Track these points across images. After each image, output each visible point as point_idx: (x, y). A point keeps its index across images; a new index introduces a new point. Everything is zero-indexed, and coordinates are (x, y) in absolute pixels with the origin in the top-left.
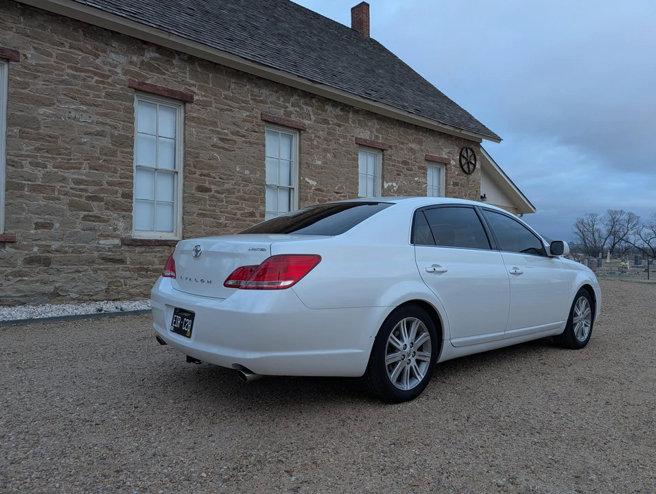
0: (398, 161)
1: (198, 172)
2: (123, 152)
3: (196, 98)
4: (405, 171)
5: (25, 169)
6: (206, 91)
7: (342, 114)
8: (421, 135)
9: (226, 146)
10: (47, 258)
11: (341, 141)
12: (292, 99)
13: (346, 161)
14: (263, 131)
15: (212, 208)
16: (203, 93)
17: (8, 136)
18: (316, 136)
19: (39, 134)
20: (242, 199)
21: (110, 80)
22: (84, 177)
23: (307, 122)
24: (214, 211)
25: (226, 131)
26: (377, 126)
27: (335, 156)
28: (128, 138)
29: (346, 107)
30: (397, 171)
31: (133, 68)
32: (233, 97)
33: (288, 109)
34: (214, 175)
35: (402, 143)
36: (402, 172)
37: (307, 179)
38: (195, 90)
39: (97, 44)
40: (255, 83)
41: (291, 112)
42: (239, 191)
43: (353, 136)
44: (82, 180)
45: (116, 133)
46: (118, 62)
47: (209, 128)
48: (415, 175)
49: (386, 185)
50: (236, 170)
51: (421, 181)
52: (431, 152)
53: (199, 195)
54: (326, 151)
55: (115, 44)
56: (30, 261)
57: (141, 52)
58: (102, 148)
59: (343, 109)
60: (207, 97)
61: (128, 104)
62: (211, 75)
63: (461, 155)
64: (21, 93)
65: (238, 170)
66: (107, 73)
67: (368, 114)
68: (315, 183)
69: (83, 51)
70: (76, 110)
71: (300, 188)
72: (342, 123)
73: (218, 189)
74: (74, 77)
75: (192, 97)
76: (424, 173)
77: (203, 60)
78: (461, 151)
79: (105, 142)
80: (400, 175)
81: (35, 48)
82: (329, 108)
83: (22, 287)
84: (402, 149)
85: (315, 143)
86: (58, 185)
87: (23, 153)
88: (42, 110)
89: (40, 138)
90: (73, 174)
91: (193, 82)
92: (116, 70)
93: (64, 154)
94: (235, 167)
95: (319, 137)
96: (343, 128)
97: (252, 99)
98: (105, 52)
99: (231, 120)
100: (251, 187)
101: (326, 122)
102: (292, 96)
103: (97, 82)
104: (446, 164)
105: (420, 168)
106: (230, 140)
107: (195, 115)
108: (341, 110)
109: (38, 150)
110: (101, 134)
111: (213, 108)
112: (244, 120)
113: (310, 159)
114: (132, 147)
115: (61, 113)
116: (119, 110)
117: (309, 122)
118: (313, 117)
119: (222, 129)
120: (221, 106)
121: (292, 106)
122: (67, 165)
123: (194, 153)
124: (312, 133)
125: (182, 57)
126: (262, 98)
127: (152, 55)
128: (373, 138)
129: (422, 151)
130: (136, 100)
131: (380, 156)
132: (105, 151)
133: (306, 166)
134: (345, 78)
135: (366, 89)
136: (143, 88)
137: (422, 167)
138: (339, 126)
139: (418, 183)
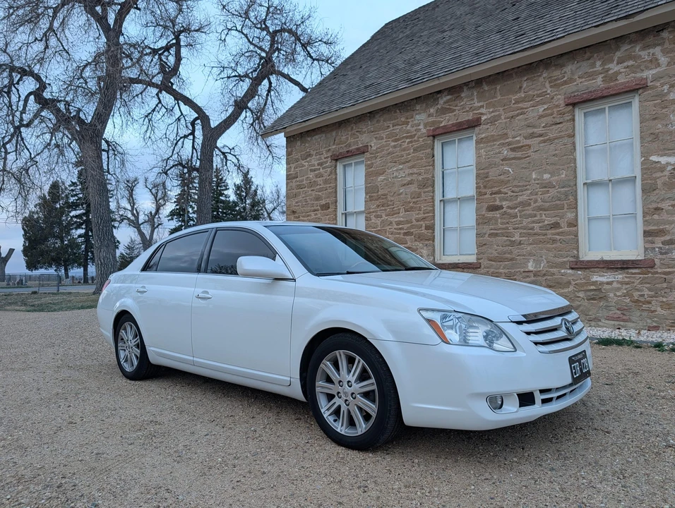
2: (425, 192)
3: (483, 118)
5: (373, 221)
6: (494, 106)
9: (519, 154)
12: (618, 54)
14: (568, 118)
15: (504, 226)
16: (491, 110)
17: (365, 201)
18: (672, 86)
19: (378, 195)
20: (541, 210)
21: (416, 138)
22: (402, 219)
23: (649, 74)
24: (507, 228)
25: (518, 138)
28: (428, 179)
31: (431, 119)
32: (525, 97)
33: (611, 72)
34: (505, 190)
37: (654, 158)
38: (483, 110)
39: (408, 114)
40: (555, 65)
41: (618, 73)
42: (536, 201)
44: (400, 221)
46: (421, 120)
47: (498, 143)
50: (531, 178)
53: (490, 214)
55: (418, 107)
57: (436, 101)
58: (412, 194)
60: (496, 111)
61: (430, 150)
62: (498, 87)
64: (370, 171)
65: (534, 177)
66: (414, 133)
68: (673, 160)
69: (399, 125)
70: (397, 170)
71: (644, 174)
73: (511, 204)
74: (395, 146)
75: (480, 119)
77: (490, 76)
79: (414, 188)
81: (376, 138)
86: (388, 228)
87: (372, 210)
88: (380, 178)
89: (379, 198)
90: (395, 218)
91: (481, 104)
92: (420, 127)
93: (390, 205)
94: (531, 174)
97: (551, 87)
98: (412, 117)
99: (523, 123)
100: (553, 192)
102: (618, 48)
103: (408, 143)
106: (522, 146)
107: (483, 136)
109: (378, 206)
110: (410, 183)
111: (502, 120)
112: (541, 117)
113: (660, 126)
114: (433, 185)
115: (389, 176)
116: (422, 159)
117: (654, 72)
118: (663, 60)
119: (513, 138)
120: (511, 114)
121: (618, 64)
122: (392, 213)
123: (484, 173)
124: (662, 85)
125: (470, 86)
126: (565, 79)
127: (445, 99)
130: (438, 144)
132: (414, 195)
133: (650, 139)
136: (439, 132)
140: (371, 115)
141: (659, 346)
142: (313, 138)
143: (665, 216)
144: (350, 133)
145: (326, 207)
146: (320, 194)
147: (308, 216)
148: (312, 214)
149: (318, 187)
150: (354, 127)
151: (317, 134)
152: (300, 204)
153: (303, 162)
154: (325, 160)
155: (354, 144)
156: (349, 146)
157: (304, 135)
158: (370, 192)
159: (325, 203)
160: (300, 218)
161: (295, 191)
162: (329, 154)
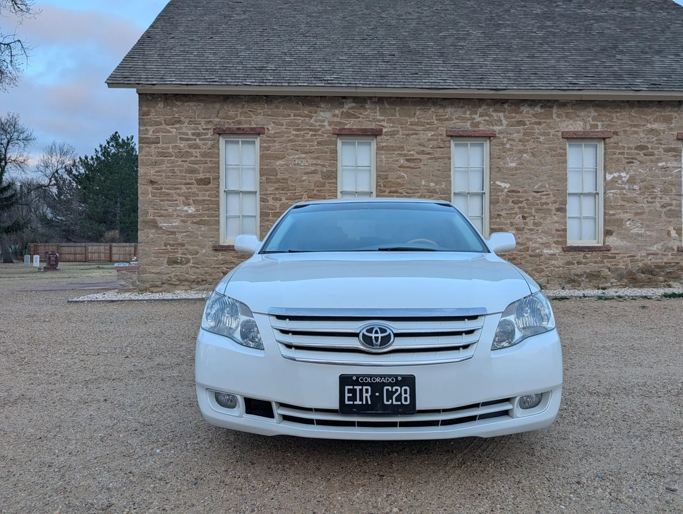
0: (630, 148)
1: (388, 190)
2: (329, 183)
3: (385, 130)
4: (641, 157)
5: (270, 203)
6: (393, 123)
7: (543, 111)
8: (670, 111)
9: (412, 165)
11: (542, 139)
12: (480, 110)
13: (548, 159)
14: (448, 145)
16: (391, 125)
17: (260, 183)
18: (508, 140)
19: (277, 179)
21: (320, 133)
23: (497, 128)
25: (412, 152)
26: (594, 114)
27: (533, 155)
28: (333, 172)
29: (547, 103)
30: (627, 158)
31: (336, 119)
32: (418, 122)
33: (475, 121)
34: (401, 191)
35: (635, 126)
36: (636, 159)
37: (498, 183)
38: (384, 124)
39: (311, 108)
40: (440, 105)
41: (479, 123)
43: (558, 131)
46: (326, 118)
47: (396, 153)
48: (659, 160)
49: (609, 177)
50: (421, 184)
51: (669, 165)
54: (521, 152)
55: (323, 105)
57: (341, 105)
58: (315, 182)
59: (545, 105)
60: (395, 127)
61: (332, 147)
62: (397, 109)
64: (266, 154)
65: (423, 183)
66: (318, 128)
67: (580, 103)
68: (508, 185)
69: (302, 117)
70: (299, 158)
71: (490, 192)
72: (543, 121)
74: (297, 136)
75: (381, 130)
76: (675, 156)
77: (391, 98)
79: (318, 177)
80: (633, 162)
81: (273, 122)
82: (525, 109)
84: (636, 133)
85: (508, 146)
87: (269, 192)
88: (278, 163)
89: (278, 181)
91: (382, 118)
92: (324, 124)
93: (292, 190)
94: (421, 181)
95: (514, 140)
96: (543, 125)
97: (437, 120)
98: (316, 113)
99: (416, 142)
100: (436, 196)
101: (521, 123)
102: (480, 107)
103: (312, 135)
105: (667, 150)
106: (415, 159)
107: (384, 144)
108: (542, 107)
109: (277, 189)
110: (314, 172)
111: (400, 135)
112: (429, 140)
113: (502, 163)
114: (336, 178)
115: (289, 162)
116: (326, 153)
117: (499, 128)
118: (505, 122)
119: (408, 151)
120: (407, 132)
121: (480, 116)
122: (294, 197)
123: (384, 175)
124: (504, 137)
125: (373, 100)
126: (447, 117)
127: (350, 105)
128: (588, 127)
129: (671, 129)
130: (339, 142)
131: (601, 146)
132: (317, 184)
133: (496, 169)
134: (551, 72)
135: (576, 77)
136: (343, 132)
137: (671, 148)
138: (539, 123)
139: (665, 168)
140: (268, 99)
142: (186, 104)
143: (503, 220)
144: (240, 110)
145: (206, 182)
146: (196, 166)
147: (177, 189)
148: (183, 187)
149: (193, 158)
150: (246, 106)
151: (190, 101)
152: (164, 175)
153: (168, 127)
154: (204, 131)
155: (246, 123)
156: (239, 123)
157: (170, 98)
158: (267, 174)
159: (203, 177)
160: (164, 190)
161: (154, 158)
162: (209, 127)
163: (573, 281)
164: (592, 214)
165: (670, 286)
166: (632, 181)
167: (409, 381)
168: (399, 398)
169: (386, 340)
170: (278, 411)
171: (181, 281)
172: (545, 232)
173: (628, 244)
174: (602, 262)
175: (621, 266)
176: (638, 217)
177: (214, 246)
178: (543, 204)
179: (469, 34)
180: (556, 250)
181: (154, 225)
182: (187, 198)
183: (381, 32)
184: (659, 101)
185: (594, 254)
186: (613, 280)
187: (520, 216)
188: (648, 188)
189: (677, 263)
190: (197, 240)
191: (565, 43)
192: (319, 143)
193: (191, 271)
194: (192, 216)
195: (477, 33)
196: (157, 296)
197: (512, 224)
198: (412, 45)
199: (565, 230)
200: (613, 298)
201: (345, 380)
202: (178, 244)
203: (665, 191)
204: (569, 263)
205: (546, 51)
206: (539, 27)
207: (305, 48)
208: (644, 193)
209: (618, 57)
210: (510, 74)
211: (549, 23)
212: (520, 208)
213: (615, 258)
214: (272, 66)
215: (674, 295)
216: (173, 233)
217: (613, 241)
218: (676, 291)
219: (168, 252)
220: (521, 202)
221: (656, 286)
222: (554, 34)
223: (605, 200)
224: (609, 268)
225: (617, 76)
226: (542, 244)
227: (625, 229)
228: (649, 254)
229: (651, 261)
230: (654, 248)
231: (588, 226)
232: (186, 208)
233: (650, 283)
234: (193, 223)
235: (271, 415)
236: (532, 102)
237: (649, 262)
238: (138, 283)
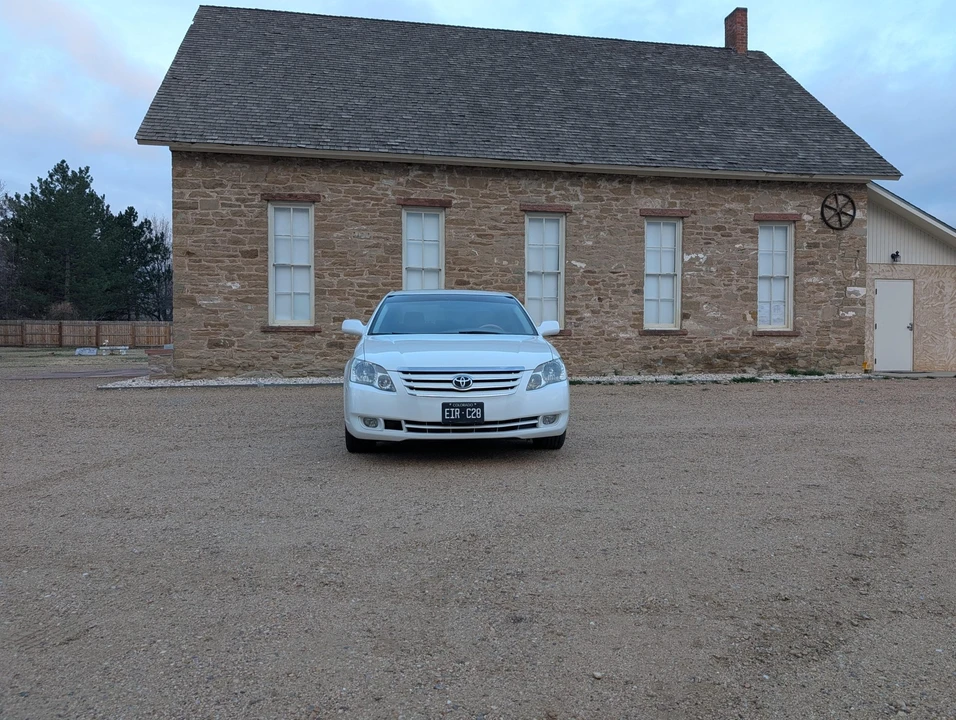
0: (707, 228)
1: (457, 268)
2: (393, 258)
3: (454, 202)
4: (719, 237)
5: (326, 279)
6: (463, 194)
7: (621, 186)
8: (748, 191)
9: (484, 241)
10: (341, 343)
11: (619, 216)
12: (556, 183)
13: (626, 237)
14: (522, 221)
16: (461, 197)
17: (315, 256)
18: (585, 216)
19: (334, 252)
21: (382, 202)
22: (365, 281)
23: (573, 204)
25: (483, 227)
26: (672, 191)
27: (611, 234)
28: (397, 246)
29: (626, 179)
30: (705, 239)
31: (401, 188)
32: (490, 194)
33: (551, 195)
34: (472, 268)
35: (713, 205)
36: (713, 240)
37: (574, 262)
38: (454, 195)
39: (373, 175)
40: (513, 176)
41: (555, 197)
42: (497, 281)
43: (636, 209)
44: (364, 283)
45: (388, 243)
46: (389, 186)
47: (467, 227)
48: (736, 241)
49: (687, 258)
50: (493, 262)
51: (746, 247)
52: (767, 210)
54: (598, 229)
55: (386, 172)
56: (331, 345)
57: (406, 172)
58: (378, 257)
59: (623, 181)
60: (465, 199)
61: (396, 218)
63: (824, 206)
64: (322, 224)
65: (496, 261)
66: (381, 197)
67: (658, 180)
68: (583, 265)
69: (362, 184)
70: (359, 230)
71: (566, 272)
72: (621, 197)
73: (476, 281)
74: (357, 205)
75: (450, 202)
76: (751, 237)
77: (461, 167)
78: (825, 201)
79: (380, 252)
80: (710, 243)
81: (330, 189)
82: (603, 184)
83: (326, 364)
84: (714, 212)
85: (585, 223)
86: (348, 289)
87: (325, 267)
88: (336, 234)
89: (335, 255)
90: (357, 279)
91: (451, 188)
92: (387, 192)
93: (351, 265)
94: (493, 259)
95: (591, 217)
96: (621, 201)
97: (510, 192)
98: (378, 180)
99: (488, 216)
100: (509, 276)
101: (598, 198)
102: (556, 180)
103: (373, 205)
104: (794, 222)
105: (744, 232)
106: (487, 235)
107: (453, 217)
108: (620, 182)
109: (334, 264)
110: (377, 246)
111: (471, 208)
112: (502, 214)
113: (578, 241)
114: (401, 253)
115: (349, 234)
116: (390, 225)
117: (577, 203)
118: (581, 197)
119: (480, 226)
120: (478, 205)
121: (555, 190)
122: (353, 273)
123: (454, 251)
124: (581, 213)
125: (441, 169)
126: (521, 189)
127: (416, 173)
128: (667, 205)
129: (749, 210)
130: (404, 213)
131: (680, 225)
132: (380, 259)
133: (572, 249)
134: (630, 144)
135: (655, 152)
136: (409, 202)
137: (748, 229)
138: (617, 200)
139: (742, 250)
140: (324, 163)
141: (599, 383)
142: (229, 165)
143: (578, 302)
144: (292, 175)
145: (253, 254)
146: (241, 236)
147: (219, 261)
148: (226, 260)
149: (237, 228)
150: (299, 170)
151: (234, 162)
152: (203, 245)
153: (208, 191)
154: (250, 197)
155: (299, 189)
156: (291, 188)
157: (209, 157)
158: (322, 247)
159: (249, 249)
160: (203, 263)
161: (191, 226)
162: (256, 192)
163: (649, 367)
164: (669, 297)
165: (744, 372)
166: (709, 262)
167: (480, 405)
168: (475, 415)
169: (468, 384)
170: (405, 426)
171: (224, 366)
172: (622, 315)
173: (705, 328)
174: (679, 347)
175: (698, 350)
176: (715, 300)
177: (262, 327)
178: (619, 285)
179: (547, 92)
180: (632, 334)
181: (192, 302)
182: (231, 272)
183: (450, 84)
184: (737, 180)
185: (671, 338)
186: (689, 366)
187: (596, 298)
188: (725, 271)
189: (752, 348)
190: (243, 320)
191: (649, 108)
192: (382, 214)
193: (236, 355)
194: (236, 292)
195: (556, 91)
196: (200, 383)
197: (587, 307)
198: (484, 103)
199: (642, 313)
200: (684, 383)
201: (445, 406)
202: (220, 325)
203: (741, 274)
204: (646, 348)
205: (628, 118)
206: (623, 87)
207: (362, 102)
208: (721, 276)
209: (701, 128)
210: (589, 145)
211: (634, 82)
212: (596, 289)
213: (691, 342)
214: (327, 125)
215: (743, 380)
216: (215, 312)
217: (689, 324)
218: (746, 376)
219: (209, 334)
220: (598, 283)
221: (731, 372)
222: (638, 97)
223: (682, 282)
224: (685, 353)
225: (697, 153)
226: (618, 327)
227: (702, 313)
228: (724, 339)
229: (726, 346)
230: (731, 332)
231: (666, 308)
232: (229, 284)
233: (725, 369)
234: (239, 300)
235: (401, 428)
236: (610, 177)
237: (725, 347)
238: (173, 369)
